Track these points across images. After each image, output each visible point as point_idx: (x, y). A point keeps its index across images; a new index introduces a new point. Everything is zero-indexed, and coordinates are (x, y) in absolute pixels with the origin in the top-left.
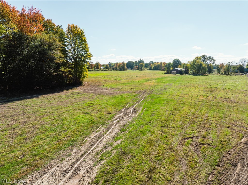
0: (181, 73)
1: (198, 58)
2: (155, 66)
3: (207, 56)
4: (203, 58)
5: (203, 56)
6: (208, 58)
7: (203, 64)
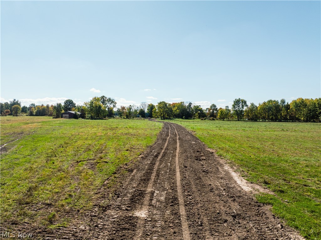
0: (75, 117)
1: (96, 99)
2: (39, 110)
3: (106, 98)
4: (102, 100)
5: (102, 98)
6: (107, 100)
7: (103, 106)
